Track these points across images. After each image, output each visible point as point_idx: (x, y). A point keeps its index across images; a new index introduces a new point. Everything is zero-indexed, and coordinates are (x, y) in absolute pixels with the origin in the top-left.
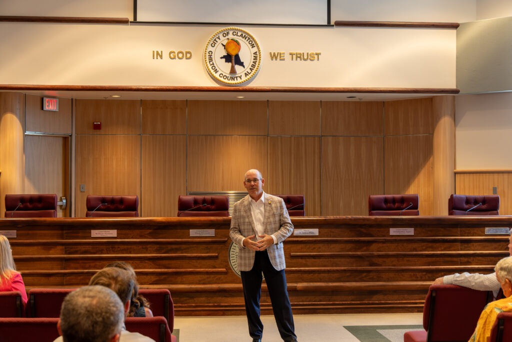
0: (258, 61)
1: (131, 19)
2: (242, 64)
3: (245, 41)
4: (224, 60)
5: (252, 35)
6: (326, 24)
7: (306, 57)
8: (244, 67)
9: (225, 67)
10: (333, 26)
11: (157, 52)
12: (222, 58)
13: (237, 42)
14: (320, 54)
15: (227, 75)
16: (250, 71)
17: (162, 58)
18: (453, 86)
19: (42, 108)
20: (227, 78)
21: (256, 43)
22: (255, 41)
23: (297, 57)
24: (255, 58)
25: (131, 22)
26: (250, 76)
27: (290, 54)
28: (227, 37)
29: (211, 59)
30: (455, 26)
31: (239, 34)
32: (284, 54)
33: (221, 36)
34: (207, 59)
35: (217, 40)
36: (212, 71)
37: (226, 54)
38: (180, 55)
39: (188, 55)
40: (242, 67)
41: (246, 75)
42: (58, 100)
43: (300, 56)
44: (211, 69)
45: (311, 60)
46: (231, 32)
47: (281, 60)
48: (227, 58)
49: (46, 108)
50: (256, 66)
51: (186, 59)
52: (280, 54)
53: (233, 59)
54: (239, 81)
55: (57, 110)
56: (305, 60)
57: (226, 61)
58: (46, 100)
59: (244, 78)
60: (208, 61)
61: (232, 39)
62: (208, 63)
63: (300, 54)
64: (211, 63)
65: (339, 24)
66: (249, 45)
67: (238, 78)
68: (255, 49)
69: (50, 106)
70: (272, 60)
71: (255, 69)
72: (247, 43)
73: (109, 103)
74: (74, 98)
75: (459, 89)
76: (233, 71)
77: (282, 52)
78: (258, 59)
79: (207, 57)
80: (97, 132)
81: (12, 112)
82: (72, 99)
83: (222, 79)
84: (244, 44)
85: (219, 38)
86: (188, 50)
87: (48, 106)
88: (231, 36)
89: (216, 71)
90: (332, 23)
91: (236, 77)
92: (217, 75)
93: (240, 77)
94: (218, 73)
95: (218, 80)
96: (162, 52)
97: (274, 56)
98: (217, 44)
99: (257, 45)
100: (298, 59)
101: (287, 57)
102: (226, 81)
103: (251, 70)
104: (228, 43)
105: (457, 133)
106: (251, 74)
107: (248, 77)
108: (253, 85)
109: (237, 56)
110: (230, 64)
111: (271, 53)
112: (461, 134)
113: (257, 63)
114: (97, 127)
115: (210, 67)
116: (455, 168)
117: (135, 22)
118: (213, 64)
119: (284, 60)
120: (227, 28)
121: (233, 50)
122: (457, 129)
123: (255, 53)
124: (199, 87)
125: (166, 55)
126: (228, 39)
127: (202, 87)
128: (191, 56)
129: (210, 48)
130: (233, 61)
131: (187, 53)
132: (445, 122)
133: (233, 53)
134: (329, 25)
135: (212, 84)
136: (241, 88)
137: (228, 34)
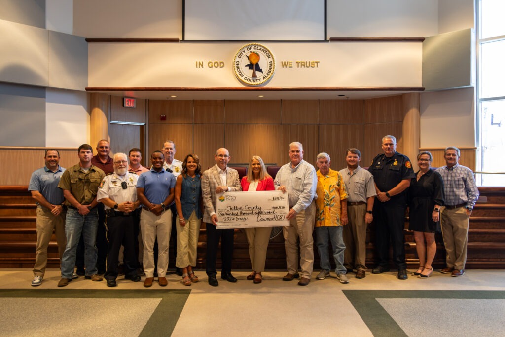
0: (273, 68)
1: (181, 39)
2: (261, 70)
3: (263, 53)
4: (248, 67)
5: (268, 49)
6: (323, 40)
7: (308, 65)
8: (262, 72)
9: (248, 73)
10: (328, 41)
11: (199, 62)
12: (246, 66)
13: (257, 54)
14: (319, 62)
15: (250, 79)
16: (267, 76)
17: (203, 67)
18: (420, 85)
19: (123, 105)
20: (250, 80)
21: (271, 54)
22: (270, 53)
23: (301, 65)
24: (271, 66)
25: (180, 41)
26: (267, 79)
27: (297, 63)
28: (250, 51)
29: (238, 67)
30: (421, 40)
31: (259, 48)
32: (292, 62)
33: (245, 50)
34: (236, 67)
35: (243, 53)
36: (239, 76)
37: (249, 63)
38: (216, 65)
39: (222, 65)
40: (261, 73)
41: (264, 78)
42: (135, 100)
43: (303, 64)
44: (238, 74)
45: (312, 67)
46: (253, 47)
47: (290, 67)
48: (251, 66)
49: (126, 105)
50: (272, 71)
51: (221, 67)
52: (289, 63)
53: (254, 66)
54: (259, 82)
55: (135, 107)
56: (307, 67)
57: (249, 68)
58: (126, 99)
59: (262, 81)
60: (236, 68)
61: (254, 52)
62: (236, 70)
63: (304, 62)
64: (238, 70)
65: (334, 40)
66: (266, 56)
67: (258, 81)
68: (271, 59)
69: (129, 104)
70: (283, 67)
71: (271, 74)
72: (265, 54)
73: (171, 102)
74: (148, 98)
75: (424, 87)
76: (254, 76)
77: (290, 61)
78: (273, 66)
79: (236, 65)
80: (163, 122)
81: (99, 107)
82: (146, 100)
83: (246, 82)
84: (262, 56)
85: (244, 51)
86: (221, 61)
87: (128, 104)
88: (253, 50)
89: (242, 76)
90: (328, 39)
91: (257, 80)
92: (243, 79)
93: (260, 80)
94: (244, 77)
95: (244, 82)
96: (203, 62)
97: (284, 65)
98: (243, 56)
99: (272, 56)
100: (303, 66)
101: (294, 65)
102: (249, 83)
103: (268, 74)
104: (250, 55)
105: (421, 120)
106: (268, 78)
107: (265, 80)
108: (269, 85)
109: (257, 65)
110: (252, 71)
111: (282, 62)
112: (424, 121)
113: (272, 69)
114: (163, 119)
115: (238, 73)
116: (420, 147)
117: (184, 41)
118: (240, 70)
119: (292, 67)
120: (250, 44)
121: (255, 60)
122: (421, 117)
123: (271, 62)
124: (230, 88)
125: (205, 65)
126: (251, 52)
127: (232, 88)
128: (224, 64)
129: (238, 59)
130: (255, 68)
131: (221, 63)
132: (413, 112)
133: (254, 62)
134: (326, 41)
135: (239, 85)
136: (260, 88)
137: (251, 48)
